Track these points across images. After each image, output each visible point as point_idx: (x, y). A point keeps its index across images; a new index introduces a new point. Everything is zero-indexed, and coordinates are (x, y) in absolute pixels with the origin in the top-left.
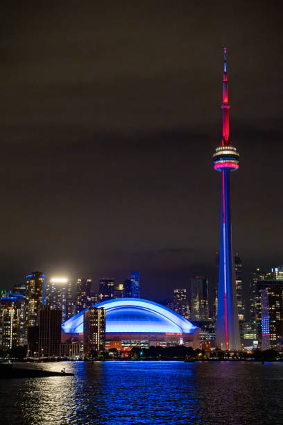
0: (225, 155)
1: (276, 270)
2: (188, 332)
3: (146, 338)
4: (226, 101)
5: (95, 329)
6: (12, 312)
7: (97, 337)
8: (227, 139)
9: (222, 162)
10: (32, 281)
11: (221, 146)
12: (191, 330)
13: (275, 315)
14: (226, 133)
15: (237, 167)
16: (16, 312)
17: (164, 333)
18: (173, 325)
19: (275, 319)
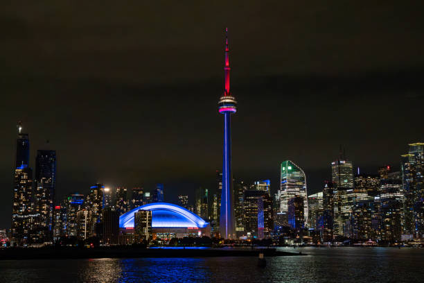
0: (227, 103)
1: (258, 183)
2: (202, 227)
3: (174, 231)
4: (227, 64)
5: (145, 225)
6: (86, 213)
7: (146, 230)
8: (228, 91)
9: (225, 107)
10: (95, 191)
11: (224, 96)
12: (204, 225)
13: (268, 215)
14: (227, 87)
15: (235, 111)
16: (89, 213)
17: (187, 228)
18: (192, 222)
19: (268, 217)
